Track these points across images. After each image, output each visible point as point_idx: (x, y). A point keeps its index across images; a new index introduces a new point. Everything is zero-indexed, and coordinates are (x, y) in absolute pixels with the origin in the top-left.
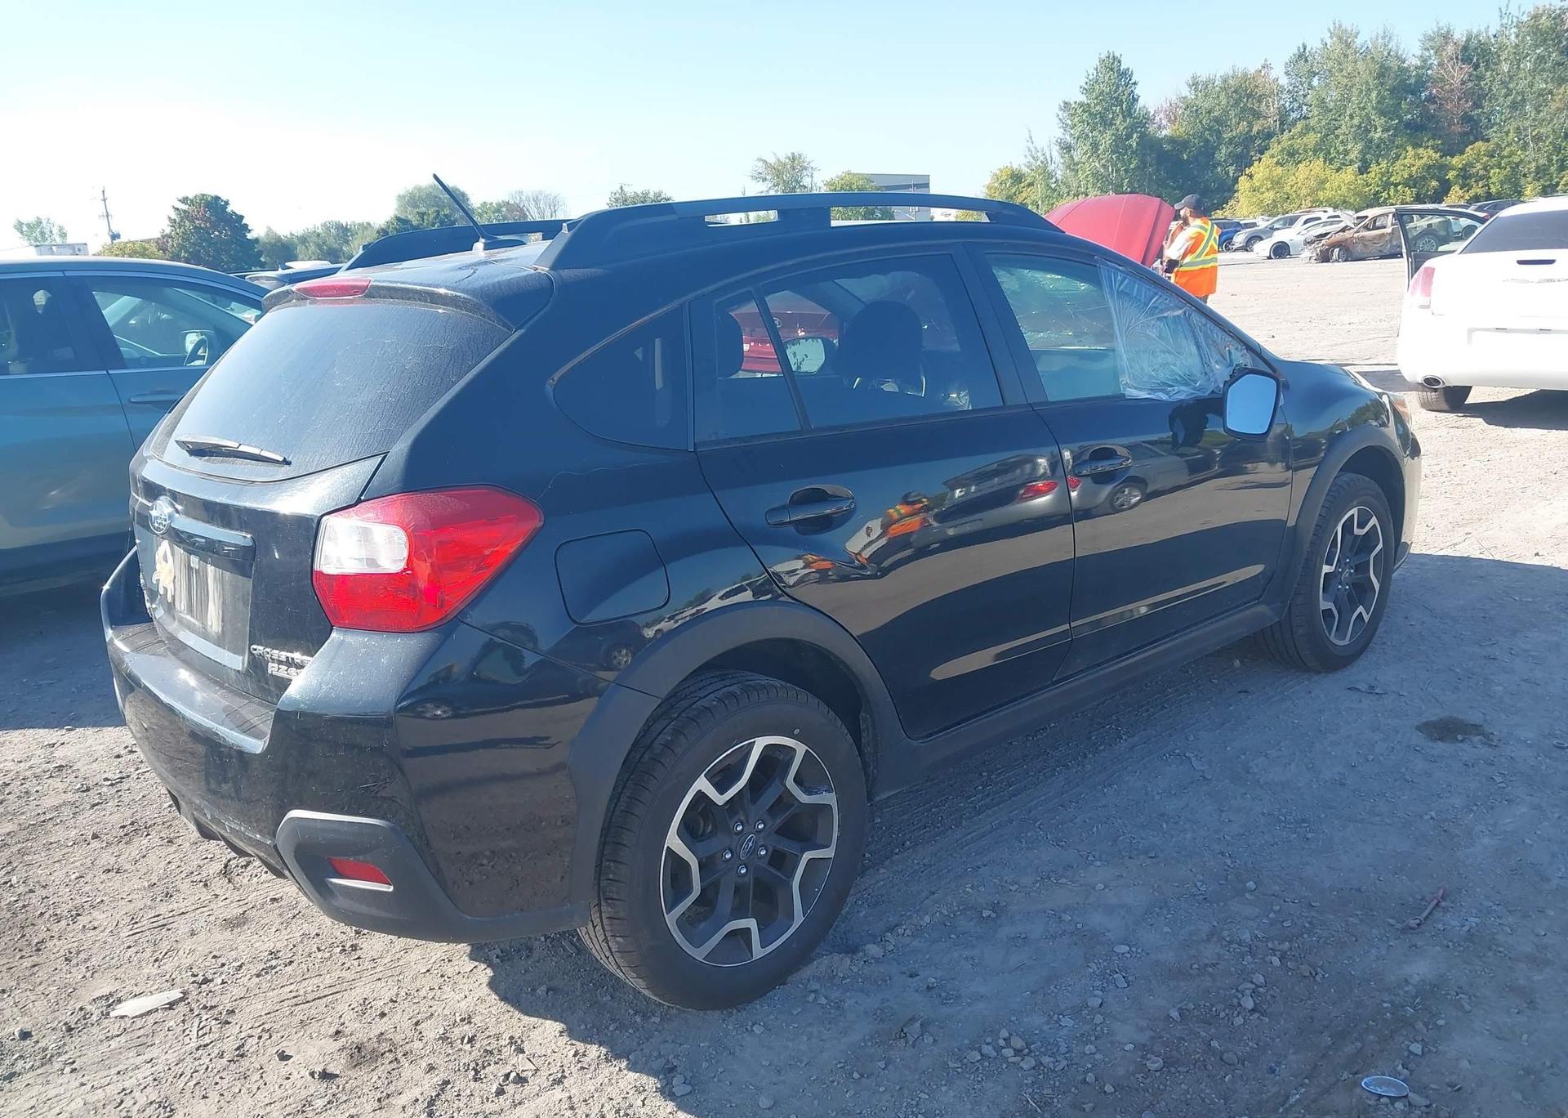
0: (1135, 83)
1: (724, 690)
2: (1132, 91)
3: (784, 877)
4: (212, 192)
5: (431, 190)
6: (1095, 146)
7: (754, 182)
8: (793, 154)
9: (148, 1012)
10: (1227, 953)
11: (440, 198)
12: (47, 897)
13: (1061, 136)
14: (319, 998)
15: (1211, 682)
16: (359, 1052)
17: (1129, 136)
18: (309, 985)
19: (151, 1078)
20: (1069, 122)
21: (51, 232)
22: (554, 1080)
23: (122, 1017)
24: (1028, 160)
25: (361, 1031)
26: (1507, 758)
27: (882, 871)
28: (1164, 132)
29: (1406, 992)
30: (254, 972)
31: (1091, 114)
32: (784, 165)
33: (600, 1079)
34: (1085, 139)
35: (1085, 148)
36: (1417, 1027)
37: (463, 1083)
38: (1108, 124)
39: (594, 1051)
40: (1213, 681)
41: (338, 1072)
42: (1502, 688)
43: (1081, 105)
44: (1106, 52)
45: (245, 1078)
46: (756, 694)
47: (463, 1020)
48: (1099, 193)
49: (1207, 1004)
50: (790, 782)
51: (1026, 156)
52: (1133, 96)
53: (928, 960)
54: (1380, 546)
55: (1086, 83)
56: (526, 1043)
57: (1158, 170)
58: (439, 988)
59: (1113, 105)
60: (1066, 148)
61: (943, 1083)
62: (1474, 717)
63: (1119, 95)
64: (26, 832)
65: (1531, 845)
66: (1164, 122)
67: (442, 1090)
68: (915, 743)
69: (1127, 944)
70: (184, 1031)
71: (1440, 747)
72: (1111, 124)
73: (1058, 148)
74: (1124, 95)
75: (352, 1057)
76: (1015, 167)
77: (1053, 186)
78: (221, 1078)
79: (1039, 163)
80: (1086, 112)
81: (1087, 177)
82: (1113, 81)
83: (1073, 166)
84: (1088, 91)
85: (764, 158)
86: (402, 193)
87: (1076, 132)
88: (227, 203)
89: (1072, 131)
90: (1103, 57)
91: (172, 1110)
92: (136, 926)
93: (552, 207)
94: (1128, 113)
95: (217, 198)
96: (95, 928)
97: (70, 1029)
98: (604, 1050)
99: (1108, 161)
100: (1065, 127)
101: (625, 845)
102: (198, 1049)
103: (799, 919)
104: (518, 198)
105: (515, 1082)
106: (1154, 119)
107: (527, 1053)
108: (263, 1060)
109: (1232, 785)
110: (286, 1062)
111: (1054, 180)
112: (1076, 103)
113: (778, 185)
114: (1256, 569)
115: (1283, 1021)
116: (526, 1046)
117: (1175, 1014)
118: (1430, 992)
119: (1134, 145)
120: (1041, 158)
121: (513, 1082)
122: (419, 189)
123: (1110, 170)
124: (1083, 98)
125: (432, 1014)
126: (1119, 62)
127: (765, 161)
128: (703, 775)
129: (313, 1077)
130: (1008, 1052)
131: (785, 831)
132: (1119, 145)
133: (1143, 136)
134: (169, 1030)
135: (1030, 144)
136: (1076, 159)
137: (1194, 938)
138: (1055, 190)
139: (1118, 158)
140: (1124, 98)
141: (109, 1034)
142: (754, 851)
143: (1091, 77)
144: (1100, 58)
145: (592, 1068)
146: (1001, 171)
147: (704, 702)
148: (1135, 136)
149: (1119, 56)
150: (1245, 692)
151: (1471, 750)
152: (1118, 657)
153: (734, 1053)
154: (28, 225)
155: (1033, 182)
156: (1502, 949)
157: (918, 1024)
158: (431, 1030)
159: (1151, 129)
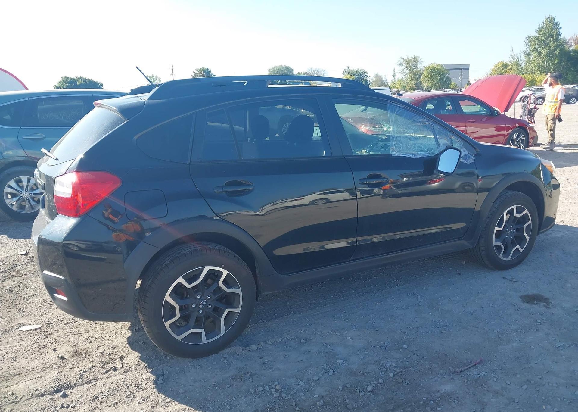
0: (560, 28)
1: (194, 248)
2: (559, 31)
3: (218, 317)
4: (206, 67)
5: (280, 68)
6: (540, 54)
7: (399, 66)
8: (414, 56)
9: (29, 330)
10: (378, 370)
11: (283, 71)
12: (26, 291)
13: (525, 50)
14: (77, 334)
15: (449, 269)
16: (76, 352)
17: (555, 50)
18: (77, 330)
19: (16, 350)
20: (529, 44)
21: (156, 79)
22: (125, 371)
23: (21, 331)
24: (510, 59)
25: (81, 346)
26: (550, 313)
27: (277, 321)
28: (572, 48)
29: (435, 395)
30: (64, 323)
31: (539, 41)
32: (411, 60)
33: (139, 374)
34: (536, 51)
35: (535, 55)
36: (427, 409)
37: (98, 368)
38: (546, 45)
39: (144, 364)
40: (450, 269)
41: (66, 358)
42: (571, 285)
43: (535, 37)
44: (549, 16)
45: (41, 355)
46: (206, 251)
47: (112, 348)
48: (539, 73)
49: (355, 386)
50: (220, 283)
51: (510, 57)
52: (559, 33)
53: (271, 354)
54: (530, 222)
55: (538, 28)
56: (125, 358)
57: (567, 64)
58: (112, 337)
59: (549, 37)
60: (527, 55)
61: (244, 396)
62: (547, 295)
63: (553, 33)
64: (34, 271)
65: (533, 349)
66: (573, 44)
67: (91, 369)
68: (281, 276)
69: (342, 360)
70: (34, 337)
71: (525, 305)
72: (548, 45)
73: (524, 54)
74: (555, 33)
75: (73, 354)
76: (505, 62)
77: (520, 70)
78: (35, 353)
79: (515, 60)
80: (537, 40)
81: (535, 66)
82: (550, 27)
83: (529, 62)
84: (539, 31)
85: (403, 58)
86: (270, 68)
87: (532, 48)
88: (210, 71)
89: (530, 48)
90: (547, 17)
91: (15, 360)
92: (44, 304)
93: (323, 74)
94: (557, 40)
95: (208, 69)
96: (33, 303)
97: (6, 332)
98: (146, 365)
99: (545, 60)
100: (527, 46)
101: (148, 297)
102: (34, 344)
103: (223, 332)
104: (311, 71)
105: (113, 370)
106: (568, 43)
107: (123, 361)
108: (49, 350)
109: (428, 309)
110: (54, 352)
111: (521, 67)
112: (533, 36)
113: (407, 67)
114: (462, 225)
115: (380, 397)
116: (125, 360)
117: (341, 388)
118: (446, 397)
119: (557, 53)
120: (516, 58)
121: (112, 370)
122: (276, 67)
123: (546, 64)
124: (537, 35)
125: (105, 345)
126: (554, 19)
127: (403, 59)
128: (181, 277)
129: (58, 358)
130: (273, 390)
131: (219, 300)
132: (550, 54)
133: (561, 50)
134: (30, 337)
135: (512, 53)
136: (531, 59)
137: (369, 362)
138: (521, 71)
139: (549, 59)
140: (555, 34)
141: (15, 335)
142: (206, 306)
143: (540, 26)
144: (545, 18)
145: (139, 370)
146: (499, 64)
147: (185, 252)
148: (558, 50)
149: (554, 17)
150: (460, 274)
151: (538, 308)
152: (384, 254)
153: (185, 374)
154: (150, 77)
155: (512, 68)
156: (486, 386)
157: (248, 375)
158: (101, 350)
159: (566, 47)
